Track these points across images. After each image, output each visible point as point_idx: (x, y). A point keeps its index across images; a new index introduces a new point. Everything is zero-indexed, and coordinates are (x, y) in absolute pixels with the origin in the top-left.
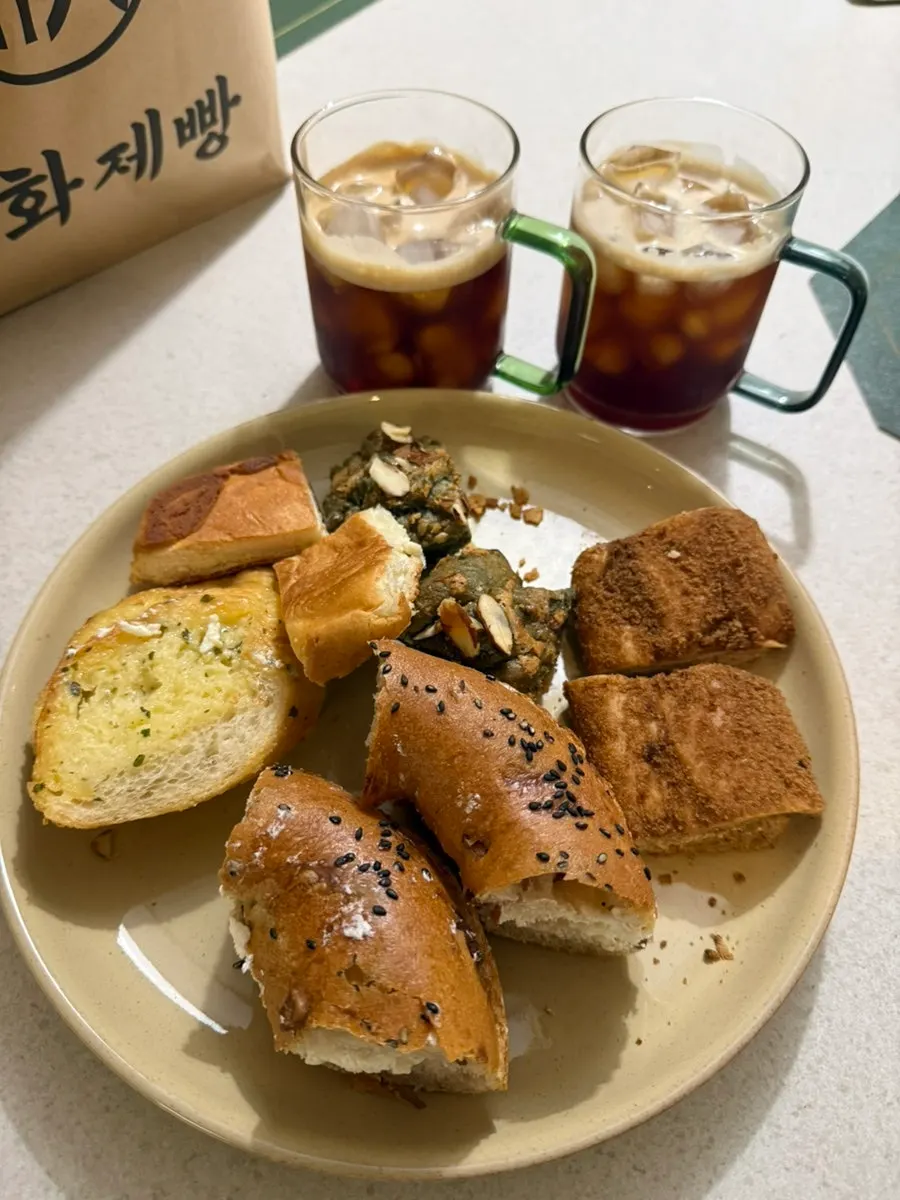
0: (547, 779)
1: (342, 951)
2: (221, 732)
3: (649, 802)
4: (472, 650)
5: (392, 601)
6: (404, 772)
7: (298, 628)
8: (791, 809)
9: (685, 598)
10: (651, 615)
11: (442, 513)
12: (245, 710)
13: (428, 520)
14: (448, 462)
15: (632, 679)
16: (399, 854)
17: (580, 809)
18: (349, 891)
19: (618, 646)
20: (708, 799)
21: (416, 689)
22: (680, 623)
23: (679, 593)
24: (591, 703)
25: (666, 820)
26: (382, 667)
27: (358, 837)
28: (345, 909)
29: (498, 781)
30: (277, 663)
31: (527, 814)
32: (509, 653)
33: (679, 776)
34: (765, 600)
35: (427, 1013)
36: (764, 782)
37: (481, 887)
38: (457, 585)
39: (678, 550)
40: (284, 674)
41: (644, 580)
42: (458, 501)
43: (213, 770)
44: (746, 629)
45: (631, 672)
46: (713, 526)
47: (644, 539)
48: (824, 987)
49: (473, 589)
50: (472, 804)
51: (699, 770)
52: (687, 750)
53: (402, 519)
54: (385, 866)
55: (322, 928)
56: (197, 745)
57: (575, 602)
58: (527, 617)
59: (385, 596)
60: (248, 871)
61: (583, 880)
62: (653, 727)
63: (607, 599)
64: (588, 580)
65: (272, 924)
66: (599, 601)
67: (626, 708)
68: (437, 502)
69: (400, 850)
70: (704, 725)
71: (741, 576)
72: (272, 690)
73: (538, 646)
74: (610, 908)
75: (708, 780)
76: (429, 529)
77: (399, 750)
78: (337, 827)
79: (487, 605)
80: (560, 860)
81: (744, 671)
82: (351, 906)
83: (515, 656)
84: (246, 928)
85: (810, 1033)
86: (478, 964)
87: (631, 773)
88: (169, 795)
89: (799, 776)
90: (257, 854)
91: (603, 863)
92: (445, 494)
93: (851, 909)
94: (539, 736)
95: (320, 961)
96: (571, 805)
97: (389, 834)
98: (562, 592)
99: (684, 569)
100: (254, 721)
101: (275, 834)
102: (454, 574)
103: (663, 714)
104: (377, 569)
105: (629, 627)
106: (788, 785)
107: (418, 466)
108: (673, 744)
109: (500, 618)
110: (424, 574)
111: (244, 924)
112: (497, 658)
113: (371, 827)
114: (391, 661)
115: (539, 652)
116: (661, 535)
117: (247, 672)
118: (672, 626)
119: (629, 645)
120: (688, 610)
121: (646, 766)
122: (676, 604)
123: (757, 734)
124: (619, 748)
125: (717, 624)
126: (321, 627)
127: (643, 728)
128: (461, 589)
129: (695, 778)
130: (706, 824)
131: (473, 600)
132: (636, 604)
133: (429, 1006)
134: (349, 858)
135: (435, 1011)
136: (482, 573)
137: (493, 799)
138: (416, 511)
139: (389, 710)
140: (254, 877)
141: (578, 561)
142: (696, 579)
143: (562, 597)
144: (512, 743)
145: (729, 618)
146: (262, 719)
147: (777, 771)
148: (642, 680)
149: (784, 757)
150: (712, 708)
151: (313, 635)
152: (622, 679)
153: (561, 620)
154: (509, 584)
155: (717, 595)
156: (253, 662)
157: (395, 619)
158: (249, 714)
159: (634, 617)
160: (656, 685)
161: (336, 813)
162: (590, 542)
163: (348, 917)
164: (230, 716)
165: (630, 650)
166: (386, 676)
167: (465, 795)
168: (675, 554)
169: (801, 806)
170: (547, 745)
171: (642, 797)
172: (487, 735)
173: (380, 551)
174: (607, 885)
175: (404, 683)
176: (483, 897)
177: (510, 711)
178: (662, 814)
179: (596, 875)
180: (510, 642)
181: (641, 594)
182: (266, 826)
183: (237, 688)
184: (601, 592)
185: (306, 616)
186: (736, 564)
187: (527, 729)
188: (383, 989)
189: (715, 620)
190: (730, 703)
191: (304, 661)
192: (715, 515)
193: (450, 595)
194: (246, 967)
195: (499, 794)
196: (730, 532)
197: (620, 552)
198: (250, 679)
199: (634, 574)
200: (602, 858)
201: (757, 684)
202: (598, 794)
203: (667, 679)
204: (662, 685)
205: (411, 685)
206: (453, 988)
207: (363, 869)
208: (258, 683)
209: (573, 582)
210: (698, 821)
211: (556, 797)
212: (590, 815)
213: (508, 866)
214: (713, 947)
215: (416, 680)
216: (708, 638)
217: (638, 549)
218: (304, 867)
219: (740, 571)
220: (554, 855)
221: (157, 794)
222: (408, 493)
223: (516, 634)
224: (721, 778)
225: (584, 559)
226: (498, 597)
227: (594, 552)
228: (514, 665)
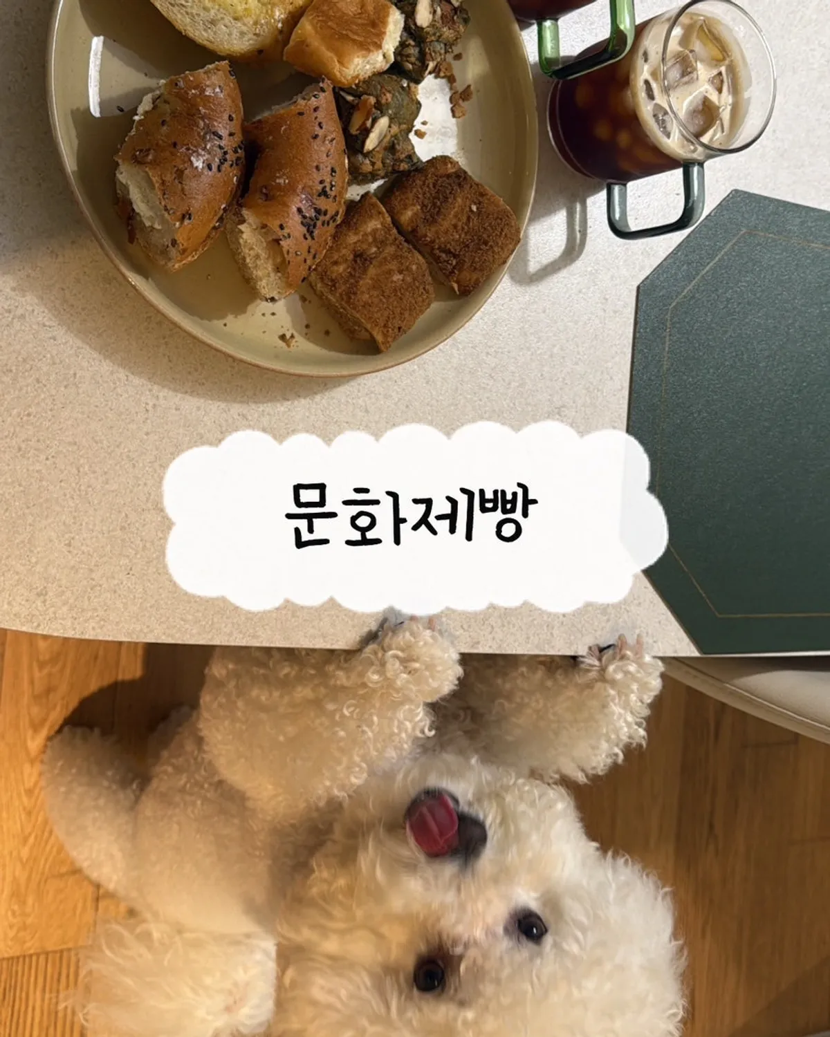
0: (315, 209)
1: (185, 162)
2: (226, 21)
3: (335, 268)
4: (354, 130)
5: (352, 72)
6: (274, 138)
7: (306, 27)
8: (375, 333)
9: (452, 227)
10: (432, 214)
11: (423, 59)
12: (245, 24)
13: (413, 51)
14: (457, 38)
15: (392, 225)
16: (237, 160)
17: (312, 232)
18: (208, 147)
19: (405, 208)
20: (355, 294)
21: (316, 118)
22: (437, 232)
23: (453, 223)
24: (366, 212)
25: (332, 280)
26: (316, 93)
27: (231, 134)
28: (200, 151)
29: (300, 187)
30: (280, 25)
31: (294, 209)
32: (365, 151)
33: (357, 275)
34: (475, 269)
35: (186, 215)
36: (379, 314)
37: (249, 207)
38: (384, 98)
39: (477, 209)
40: (276, 33)
41: (450, 200)
42: (435, 63)
43: (205, 30)
44: (454, 268)
45: (396, 223)
46: (501, 219)
47: (474, 186)
48: (303, 401)
49: (387, 109)
50: (281, 181)
51: (366, 282)
52: (372, 271)
53: (405, 34)
54: (228, 157)
55: (186, 145)
56: (212, 12)
57: (417, 170)
58: (391, 148)
59: (352, 67)
60: (183, 91)
61: (285, 250)
62: (374, 249)
63: (428, 187)
64: (433, 170)
65: (168, 119)
66: (424, 182)
67: (375, 231)
68: (427, 50)
69: (238, 159)
70: (390, 272)
71: (481, 249)
72: (264, 32)
73: (379, 165)
74: (279, 272)
75: (364, 289)
76: (408, 56)
77: (283, 129)
78: (228, 122)
79: (383, 122)
80: (286, 235)
81: (430, 279)
82: (203, 153)
83: (366, 155)
84: (152, 106)
85: (278, 405)
86: (214, 228)
87: (344, 251)
88: (179, 16)
89: (393, 330)
90: (193, 91)
91: (297, 255)
92: (434, 51)
93: (347, 396)
94: (333, 194)
95: (172, 154)
96: (311, 227)
97: (241, 148)
98: (418, 159)
99: (469, 218)
100: (242, 34)
101: (207, 93)
102: (389, 92)
103: (383, 250)
104: (364, 52)
105: (419, 207)
106: (385, 326)
107: (443, 23)
108: (371, 263)
109: (380, 134)
110: (380, 74)
111: (153, 103)
112: (358, 146)
113: (238, 138)
114: (322, 95)
115: (376, 167)
116: (482, 195)
117: (264, 11)
118: (433, 229)
119: (409, 213)
120: (446, 232)
121: (352, 256)
122: (446, 224)
123: (401, 299)
124: (352, 239)
125: (448, 252)
126: (316, 43)
127: (370, 245)
128: (383, 101)
129: (361, 282)
130: (343, 299)
131: (382, 112)
132: (434, 205)
133: (190, 215)
134: (220, 137)
135: (190, 219)
136: (400, 107)
137: (291, 189)
138: (414, 41)
139: (297, 111)
140: (182, 97)
141: (442, 157)
142: (466, 227)
143: (415, 161)
144: (321, 182)
145: (455, 256)
146: (246, 38)
147: (389, 318)
148: (395, 231)
149: (398, 318)
150: (400, 272)
151: (308, 40)
152: (389, 219)
153: (401, 169)
154: (404, 126)
155: (463, 242)
156: (272, 11)
157: (343, 80)
158: (244, 29)
159: (426, 207)
160: (396, 239)
161: (234, 116)
162: (456, 158)
163: (199, 155)
164: (236, 19)
165: (407, 216)
166: (313, 98)
167: (284, 174)
168: (474, 208)
169: (379, 338)
170: (331, 199)
171: (336, 263)
172: (317, 168)
173: (376, 43)
174: (289, 262)
175: (316, 109)
176: (245, 212)
177: (335, 172)
178: (334, 277)
179: (290, 255)
180: (371, 148)
181: (441, 203)
182: (208, 86)
183: (253, 12)
184: (430, 181)
185: (315, 28)
186: (486, 243)
187: (332, 186)
188: (183, 190)
189: (449, 249)
190: (409, 279)
191: (292, 43)
192: (508, 216)
193: (377, 97)
194: (136, 118)
195: (295, 191)
196: (502, 230)
197: (460, 177)
198: (262, 15)
199: (450, 193)
200: (299, 253)
201: (427, 287)
202: (324, 238)
203: (403, 243)
204: (397, 242)
205: (315, 115)
206: (201, 221)
207: (220, 147)
208: (263, 21)
209: (428, 162)
210: (341, 294)
211: (310, 218)
212: (313, 238)
213: (267, 214)
214: (288, 336)
215: (321, 115)
216: (438, 251)
217: (467, 187)
218: (203, 118)
219: (483, 247)
220: (286, 231)
221: (176, 9)
222: (422, 29)
223: (378, 149)
224: (369, 293)
225: (444, 159)
226: (392, 125)
227: (451, 163)
228: (360, 157)
